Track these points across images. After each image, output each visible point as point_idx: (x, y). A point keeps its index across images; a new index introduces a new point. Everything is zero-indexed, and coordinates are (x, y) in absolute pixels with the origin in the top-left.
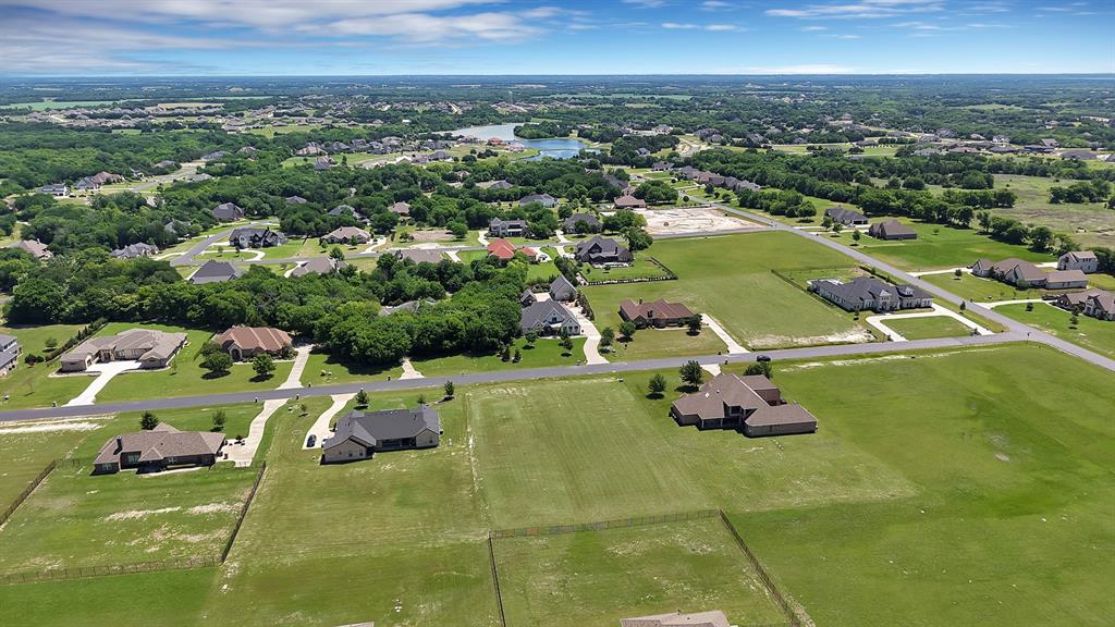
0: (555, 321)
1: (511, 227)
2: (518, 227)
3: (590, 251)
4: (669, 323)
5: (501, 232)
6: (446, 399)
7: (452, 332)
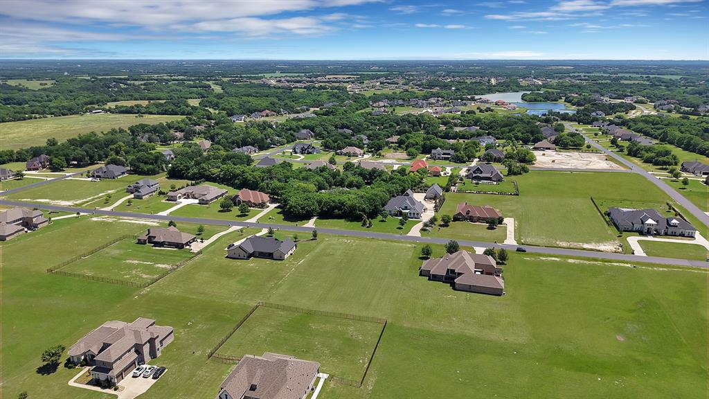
0: (406, 208)
1: (444, 154)
2: (449, 154)
3: (474, 172)
4: (480, 219)
5: (437, 156)
6: (313, 239)
7: (340, 206)
